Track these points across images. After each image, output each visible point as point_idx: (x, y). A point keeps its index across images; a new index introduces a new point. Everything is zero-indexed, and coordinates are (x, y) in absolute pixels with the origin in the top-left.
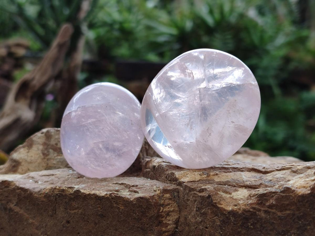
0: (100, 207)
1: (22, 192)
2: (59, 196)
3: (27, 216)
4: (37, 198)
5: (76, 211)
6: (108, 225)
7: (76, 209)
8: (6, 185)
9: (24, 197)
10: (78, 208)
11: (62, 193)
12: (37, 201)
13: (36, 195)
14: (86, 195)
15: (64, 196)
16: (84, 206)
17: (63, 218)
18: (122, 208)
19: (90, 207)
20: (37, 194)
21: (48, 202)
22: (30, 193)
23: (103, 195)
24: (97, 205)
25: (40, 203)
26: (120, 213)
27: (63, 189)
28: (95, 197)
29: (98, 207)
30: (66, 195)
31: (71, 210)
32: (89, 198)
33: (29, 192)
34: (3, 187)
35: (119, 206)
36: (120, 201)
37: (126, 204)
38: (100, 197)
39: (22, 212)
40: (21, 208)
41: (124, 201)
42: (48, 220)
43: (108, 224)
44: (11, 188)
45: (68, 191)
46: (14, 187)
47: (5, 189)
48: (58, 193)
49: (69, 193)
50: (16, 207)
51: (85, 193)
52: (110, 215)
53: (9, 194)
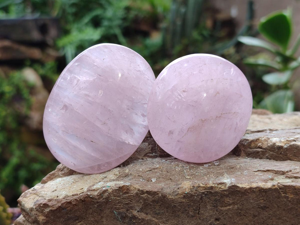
0: (263, 199)
1: (149, 196)
2: (206, 194)
3: (157, 221)
4: (173, 201)
5: (230, 207)
6: (270, 216)
7: (230, 205)
8: (124, 191)
9: (153, 201)
10: (234, 203)
11: (210, 191)
12: (173, 204)
13: (170, 197)
14: (246, 189)
15: (213, 194)
16: (244, 201)
17: (211, 216)
18: (292, 196)
19: (252, 201)
20: (172, 196)
21: (188, 202)
22: (162, 195)
23: (270, 187)
24: (260, 197)
25: (177, 205)
26: (288, 202)
27: (211, 186)
28: (259, 190)
29: (261, 200)
30: (216, 192)
31: (222, 207)
32: (250, 192)
33: (160, 195)
34: (121, 194)
35: (287, 195)
36: (289, 190)
37: (298, 192)
38: (266, 189)
39: (149, 217)
40: (147, 214)
41: (295, 189)
42: (186, 221)
43: (270, 214)
44: (132, 193)
45: (218, 188)
46: (135, 192)
47: (124, 195)
48: (203, 191)
49: (221, 190)
50: (139, 213)
51: (245, 188)
52: (275, 205)
53: (130, 201)
